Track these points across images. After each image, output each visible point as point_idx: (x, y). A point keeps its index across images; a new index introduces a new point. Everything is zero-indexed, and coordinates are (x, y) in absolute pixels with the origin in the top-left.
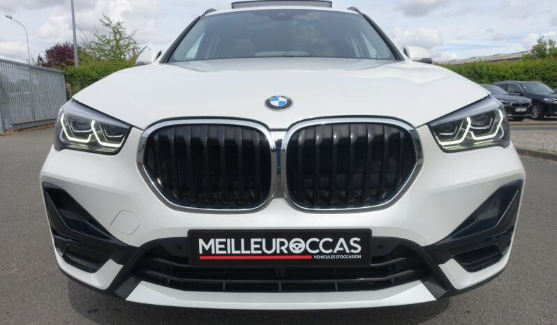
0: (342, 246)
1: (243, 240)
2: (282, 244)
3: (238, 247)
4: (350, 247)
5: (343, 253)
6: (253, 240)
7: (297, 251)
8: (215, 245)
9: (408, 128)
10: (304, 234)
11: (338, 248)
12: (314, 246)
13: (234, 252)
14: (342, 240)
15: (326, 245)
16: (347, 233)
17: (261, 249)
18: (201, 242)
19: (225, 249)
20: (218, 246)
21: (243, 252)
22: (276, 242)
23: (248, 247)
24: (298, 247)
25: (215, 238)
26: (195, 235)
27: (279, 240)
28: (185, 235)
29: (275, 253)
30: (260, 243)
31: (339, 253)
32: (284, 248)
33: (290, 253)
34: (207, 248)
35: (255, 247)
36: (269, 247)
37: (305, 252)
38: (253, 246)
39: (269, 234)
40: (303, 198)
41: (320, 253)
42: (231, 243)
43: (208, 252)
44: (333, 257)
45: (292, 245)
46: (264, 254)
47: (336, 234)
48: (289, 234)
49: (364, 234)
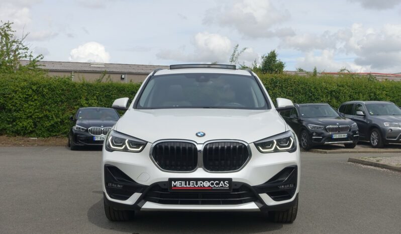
0: (222, 184)
1: (187, 182)
2: (201, 183)
3: (186, 184)
4: (225, 185)
5: (222, 187)
6: (191, 182)
7: (206, 186)
8: (178, 184)
9: (246, 145)
10: (209, 180)
11: (220, 185)
12: (212, 184)
13: (184, 186)
14: (222, 182)
15: (217, 184)
16: (224, 180)
17: (194, 185)
18: (173, 182)
19: (181, 185)
20: (179, 184)
21: (188, 186)
22: (199, 183)
23: (189, 184)
24: (207, 184)
25: (178, 181)
26: (171, 180)
28: (167, 180)
29: (198, 187)
30: (194, 183)
31: (221, 187)
32: (202, 185)
33: (204, 187)
34: (175, 184)
35: (192, 184)
36: (197, 184)
37: (209, 186)
38: (191, 184)
39: (197, 180)
40: (209, 167)
41: (214, 187)
42: (183, 183)
43: (175, 186)
44: (219, 188)
45: (205, 184)
46: (195, 187)
47: (220, 180)
48: (204, 180)
49: (230, 180)
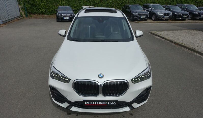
1: (94, 102)
4: (114, 103)
5: (113, 104)
6: (96, 102)
7: (104, 104)
8: (88, 103)
9: (126, 81)
10: (105, 101)
11: (112, 103)
14: (112, 102)
15: (110, 103)
16: (114, 101)
18: (86, 102)
19: (90, 103)
23: (95, 103)
25: (88, 102)
26: (84, 101)
27: (101, 102)
29: (100, 104)
30: (97, 103)
31: (112, 104)
33: (103, 104)
34: (87, 103)
37: (106, 104)
38: (96, 103)
40: (105, 94)
42: (91, 103)
47: (111, 101)
48: (103, 101)
49: (117, 101)
